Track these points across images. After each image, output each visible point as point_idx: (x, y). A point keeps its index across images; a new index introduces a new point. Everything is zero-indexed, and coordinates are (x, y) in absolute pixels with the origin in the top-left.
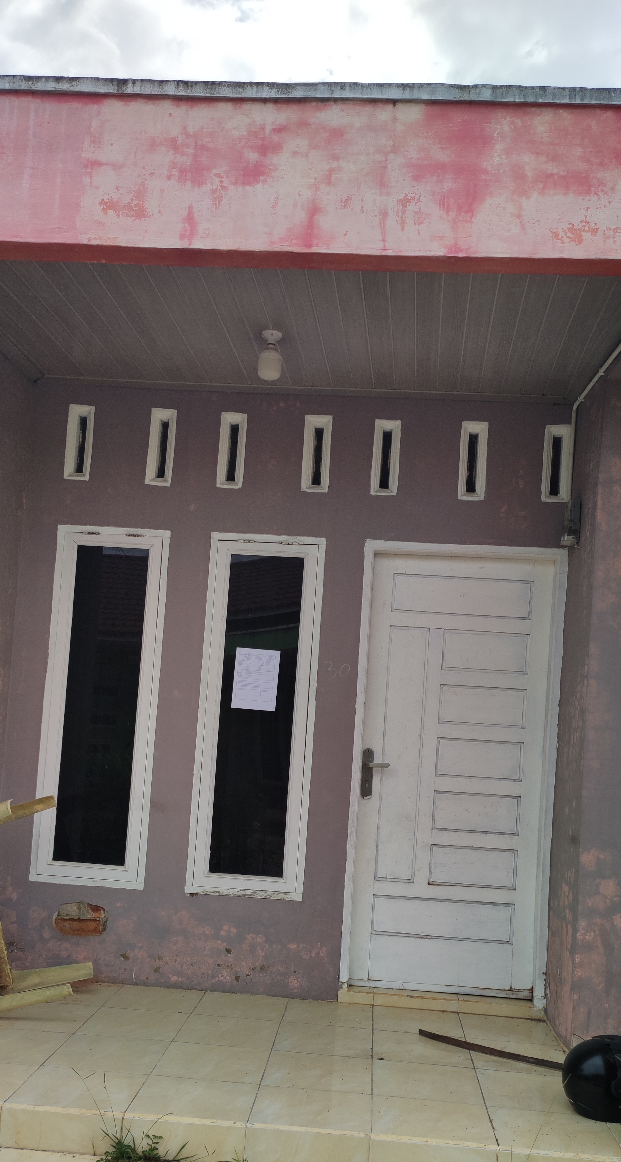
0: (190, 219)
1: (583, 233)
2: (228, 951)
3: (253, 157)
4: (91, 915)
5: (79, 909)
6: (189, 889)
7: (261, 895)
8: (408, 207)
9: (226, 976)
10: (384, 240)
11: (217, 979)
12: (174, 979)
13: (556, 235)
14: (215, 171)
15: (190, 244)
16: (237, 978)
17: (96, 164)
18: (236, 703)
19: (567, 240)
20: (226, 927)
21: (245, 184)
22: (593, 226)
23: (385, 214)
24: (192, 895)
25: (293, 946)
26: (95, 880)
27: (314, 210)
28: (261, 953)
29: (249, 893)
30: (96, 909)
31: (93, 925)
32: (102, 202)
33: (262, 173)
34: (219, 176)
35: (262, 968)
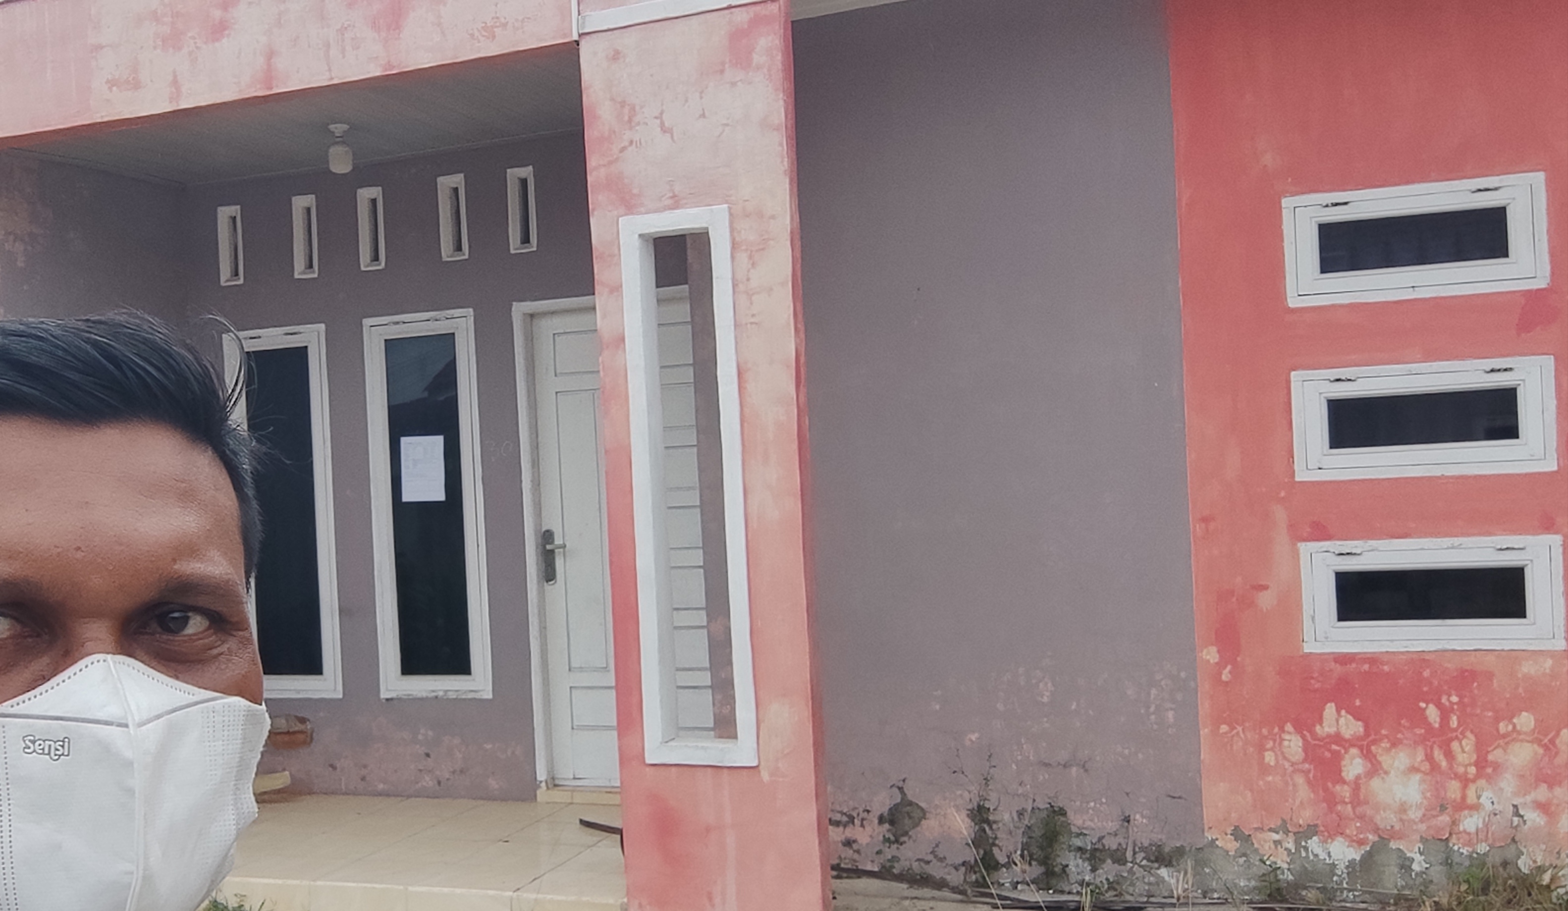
0: (175, 83)
1: (495, 30)
2: (428, 755)
3: (217, 14)
4: (299, 727)
5: (287, 721)
6: (384, 695)
7: (452, 695)
8: (346, 35)
9: (428, 782)
10: (330, 70)
11: (420, 785)
12: (381, 786)
13: (472, 35)
14: (190, 34)
15: (178, 105)
16: (439, 783)
17: (99, 47)
18: (409, 495)
19: (482, 39)
20: (422, 731)
21: (218, 40)
22: (503, 20)
23: (328, 46)
24: (387, 700)
25: (489, 746)
26: (298, 692)
27: (271, 55)
28: (459, 755)
29: (441, 694)
30: (303, 720)
31: (301, 737)
32: (108, 82)
33: (225, 29)
34: (193, 38)
35: (462, 771)
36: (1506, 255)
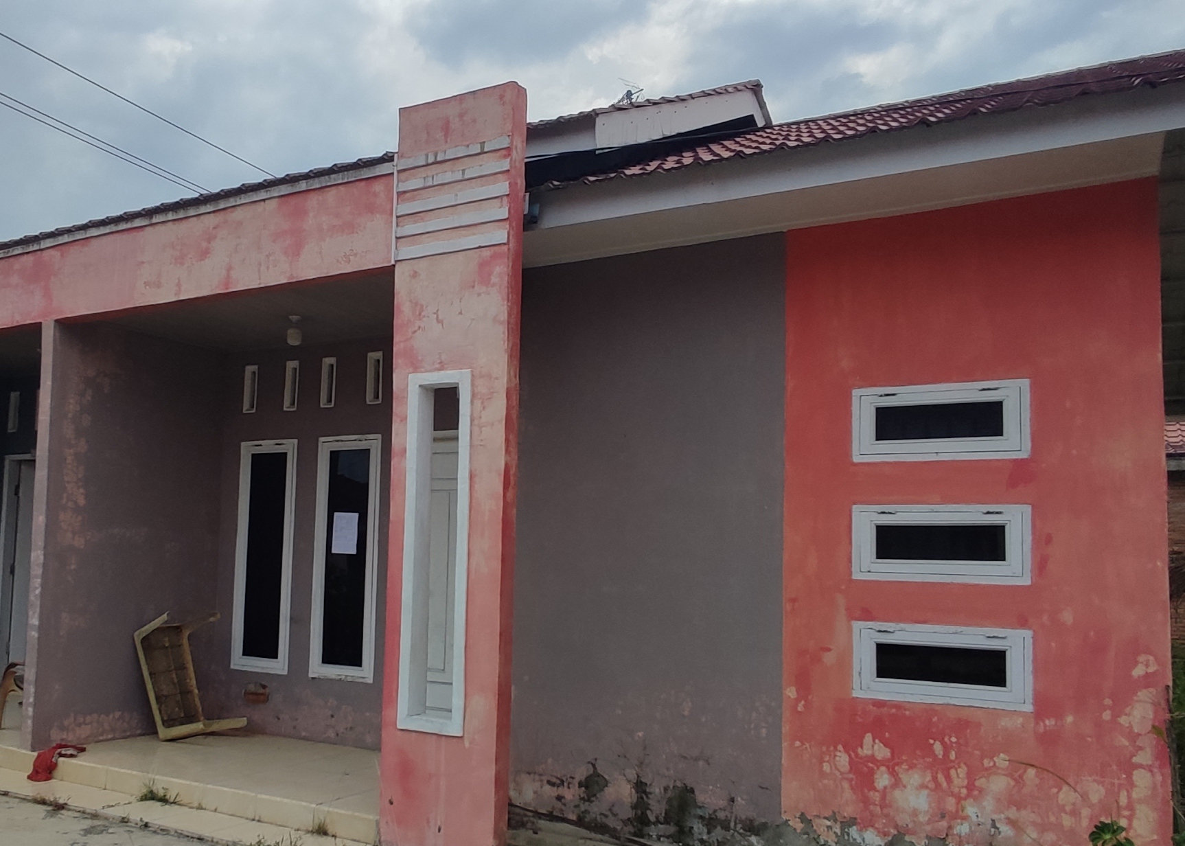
0: (179, 285)
1: (351, 257)
2: (332, 716)
3: (204, 244)
4: (262, 691)
5: (255, 686)
6: (311, 675)
7: (349, 679)
8: (271, 258)
9: (331, 733)
10: (260, 279)
11: (326, 735)
12: (304, 734)
13: (338, 261)
14: (190, 256)
15: (179, 297)
16: (337, 735)
17: (143, 263)
18: (335, 550)
19: (343, 262)
20: (331, 700)
21: (203, 260)
22: (355, 251)
23: (260, 264)
24: (313, 678)
25: (368, 714)
26: (263, 668)
27: (229, 269)
28: (351, 719)
29: (343, 677)
30: (264, 687)
31: (262, 697)
32: (145, 283)
33: (208, 253)
34: (191, 258)
35: (351, 728)
36: (1001, 434)
